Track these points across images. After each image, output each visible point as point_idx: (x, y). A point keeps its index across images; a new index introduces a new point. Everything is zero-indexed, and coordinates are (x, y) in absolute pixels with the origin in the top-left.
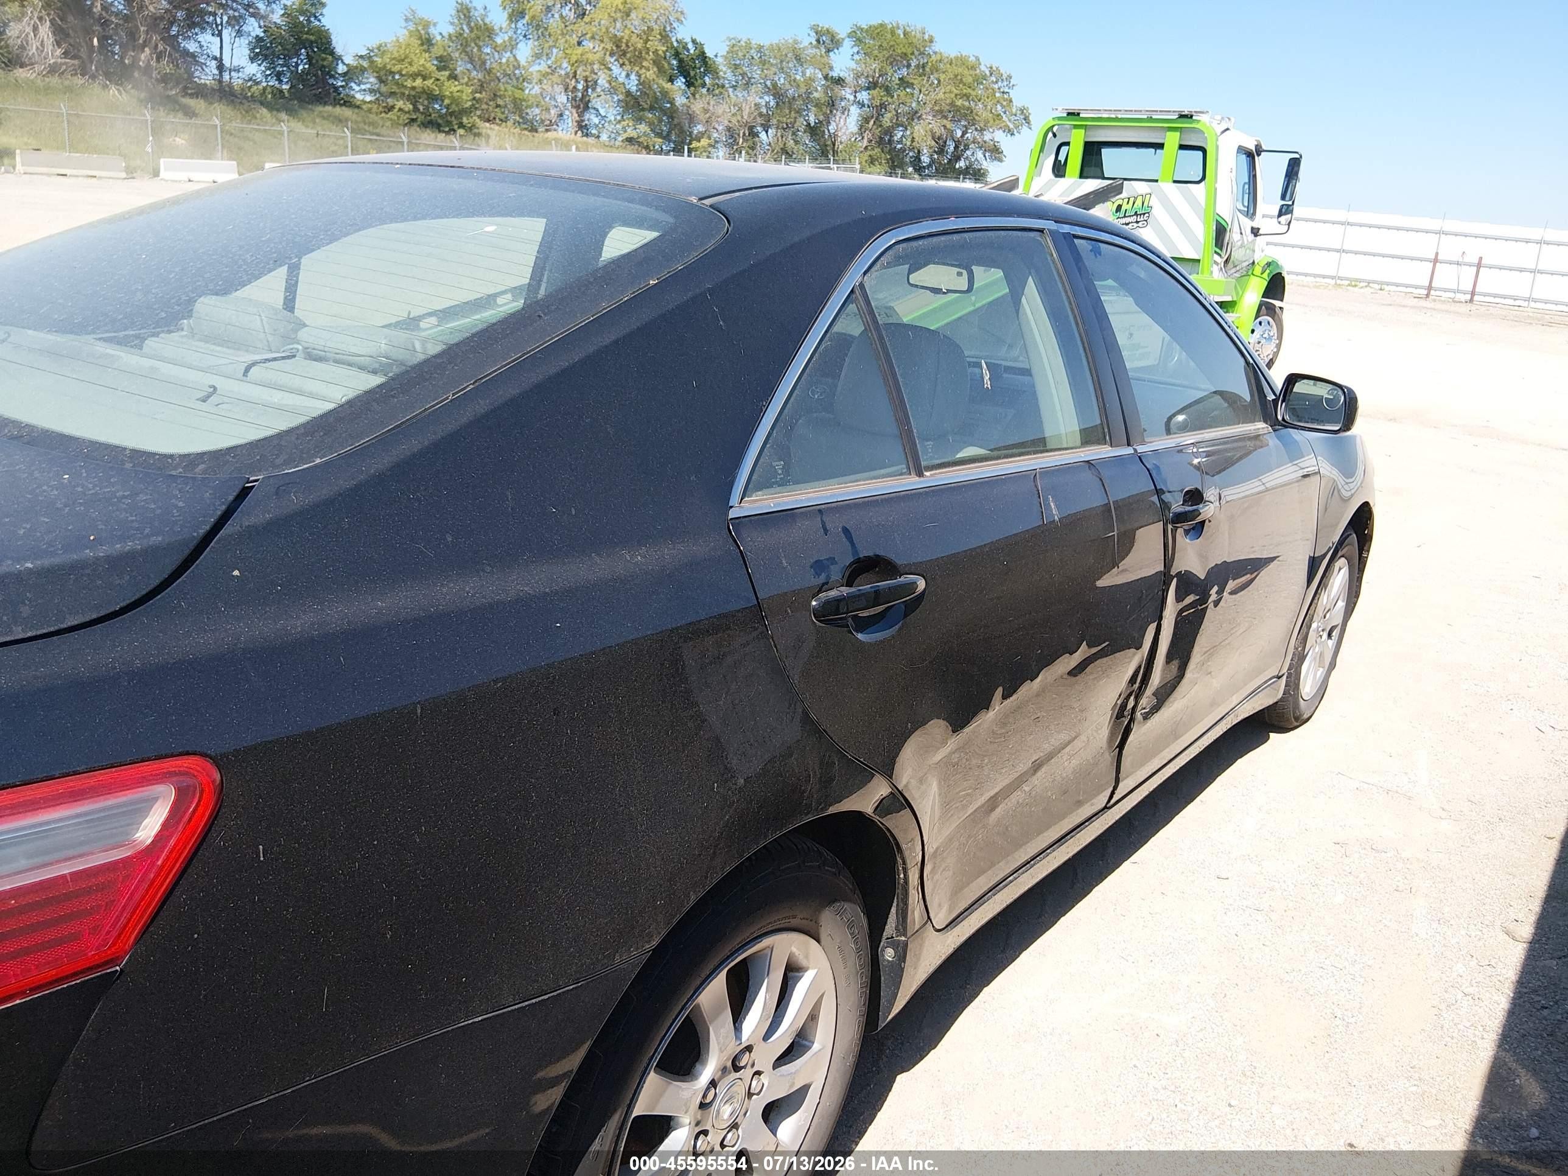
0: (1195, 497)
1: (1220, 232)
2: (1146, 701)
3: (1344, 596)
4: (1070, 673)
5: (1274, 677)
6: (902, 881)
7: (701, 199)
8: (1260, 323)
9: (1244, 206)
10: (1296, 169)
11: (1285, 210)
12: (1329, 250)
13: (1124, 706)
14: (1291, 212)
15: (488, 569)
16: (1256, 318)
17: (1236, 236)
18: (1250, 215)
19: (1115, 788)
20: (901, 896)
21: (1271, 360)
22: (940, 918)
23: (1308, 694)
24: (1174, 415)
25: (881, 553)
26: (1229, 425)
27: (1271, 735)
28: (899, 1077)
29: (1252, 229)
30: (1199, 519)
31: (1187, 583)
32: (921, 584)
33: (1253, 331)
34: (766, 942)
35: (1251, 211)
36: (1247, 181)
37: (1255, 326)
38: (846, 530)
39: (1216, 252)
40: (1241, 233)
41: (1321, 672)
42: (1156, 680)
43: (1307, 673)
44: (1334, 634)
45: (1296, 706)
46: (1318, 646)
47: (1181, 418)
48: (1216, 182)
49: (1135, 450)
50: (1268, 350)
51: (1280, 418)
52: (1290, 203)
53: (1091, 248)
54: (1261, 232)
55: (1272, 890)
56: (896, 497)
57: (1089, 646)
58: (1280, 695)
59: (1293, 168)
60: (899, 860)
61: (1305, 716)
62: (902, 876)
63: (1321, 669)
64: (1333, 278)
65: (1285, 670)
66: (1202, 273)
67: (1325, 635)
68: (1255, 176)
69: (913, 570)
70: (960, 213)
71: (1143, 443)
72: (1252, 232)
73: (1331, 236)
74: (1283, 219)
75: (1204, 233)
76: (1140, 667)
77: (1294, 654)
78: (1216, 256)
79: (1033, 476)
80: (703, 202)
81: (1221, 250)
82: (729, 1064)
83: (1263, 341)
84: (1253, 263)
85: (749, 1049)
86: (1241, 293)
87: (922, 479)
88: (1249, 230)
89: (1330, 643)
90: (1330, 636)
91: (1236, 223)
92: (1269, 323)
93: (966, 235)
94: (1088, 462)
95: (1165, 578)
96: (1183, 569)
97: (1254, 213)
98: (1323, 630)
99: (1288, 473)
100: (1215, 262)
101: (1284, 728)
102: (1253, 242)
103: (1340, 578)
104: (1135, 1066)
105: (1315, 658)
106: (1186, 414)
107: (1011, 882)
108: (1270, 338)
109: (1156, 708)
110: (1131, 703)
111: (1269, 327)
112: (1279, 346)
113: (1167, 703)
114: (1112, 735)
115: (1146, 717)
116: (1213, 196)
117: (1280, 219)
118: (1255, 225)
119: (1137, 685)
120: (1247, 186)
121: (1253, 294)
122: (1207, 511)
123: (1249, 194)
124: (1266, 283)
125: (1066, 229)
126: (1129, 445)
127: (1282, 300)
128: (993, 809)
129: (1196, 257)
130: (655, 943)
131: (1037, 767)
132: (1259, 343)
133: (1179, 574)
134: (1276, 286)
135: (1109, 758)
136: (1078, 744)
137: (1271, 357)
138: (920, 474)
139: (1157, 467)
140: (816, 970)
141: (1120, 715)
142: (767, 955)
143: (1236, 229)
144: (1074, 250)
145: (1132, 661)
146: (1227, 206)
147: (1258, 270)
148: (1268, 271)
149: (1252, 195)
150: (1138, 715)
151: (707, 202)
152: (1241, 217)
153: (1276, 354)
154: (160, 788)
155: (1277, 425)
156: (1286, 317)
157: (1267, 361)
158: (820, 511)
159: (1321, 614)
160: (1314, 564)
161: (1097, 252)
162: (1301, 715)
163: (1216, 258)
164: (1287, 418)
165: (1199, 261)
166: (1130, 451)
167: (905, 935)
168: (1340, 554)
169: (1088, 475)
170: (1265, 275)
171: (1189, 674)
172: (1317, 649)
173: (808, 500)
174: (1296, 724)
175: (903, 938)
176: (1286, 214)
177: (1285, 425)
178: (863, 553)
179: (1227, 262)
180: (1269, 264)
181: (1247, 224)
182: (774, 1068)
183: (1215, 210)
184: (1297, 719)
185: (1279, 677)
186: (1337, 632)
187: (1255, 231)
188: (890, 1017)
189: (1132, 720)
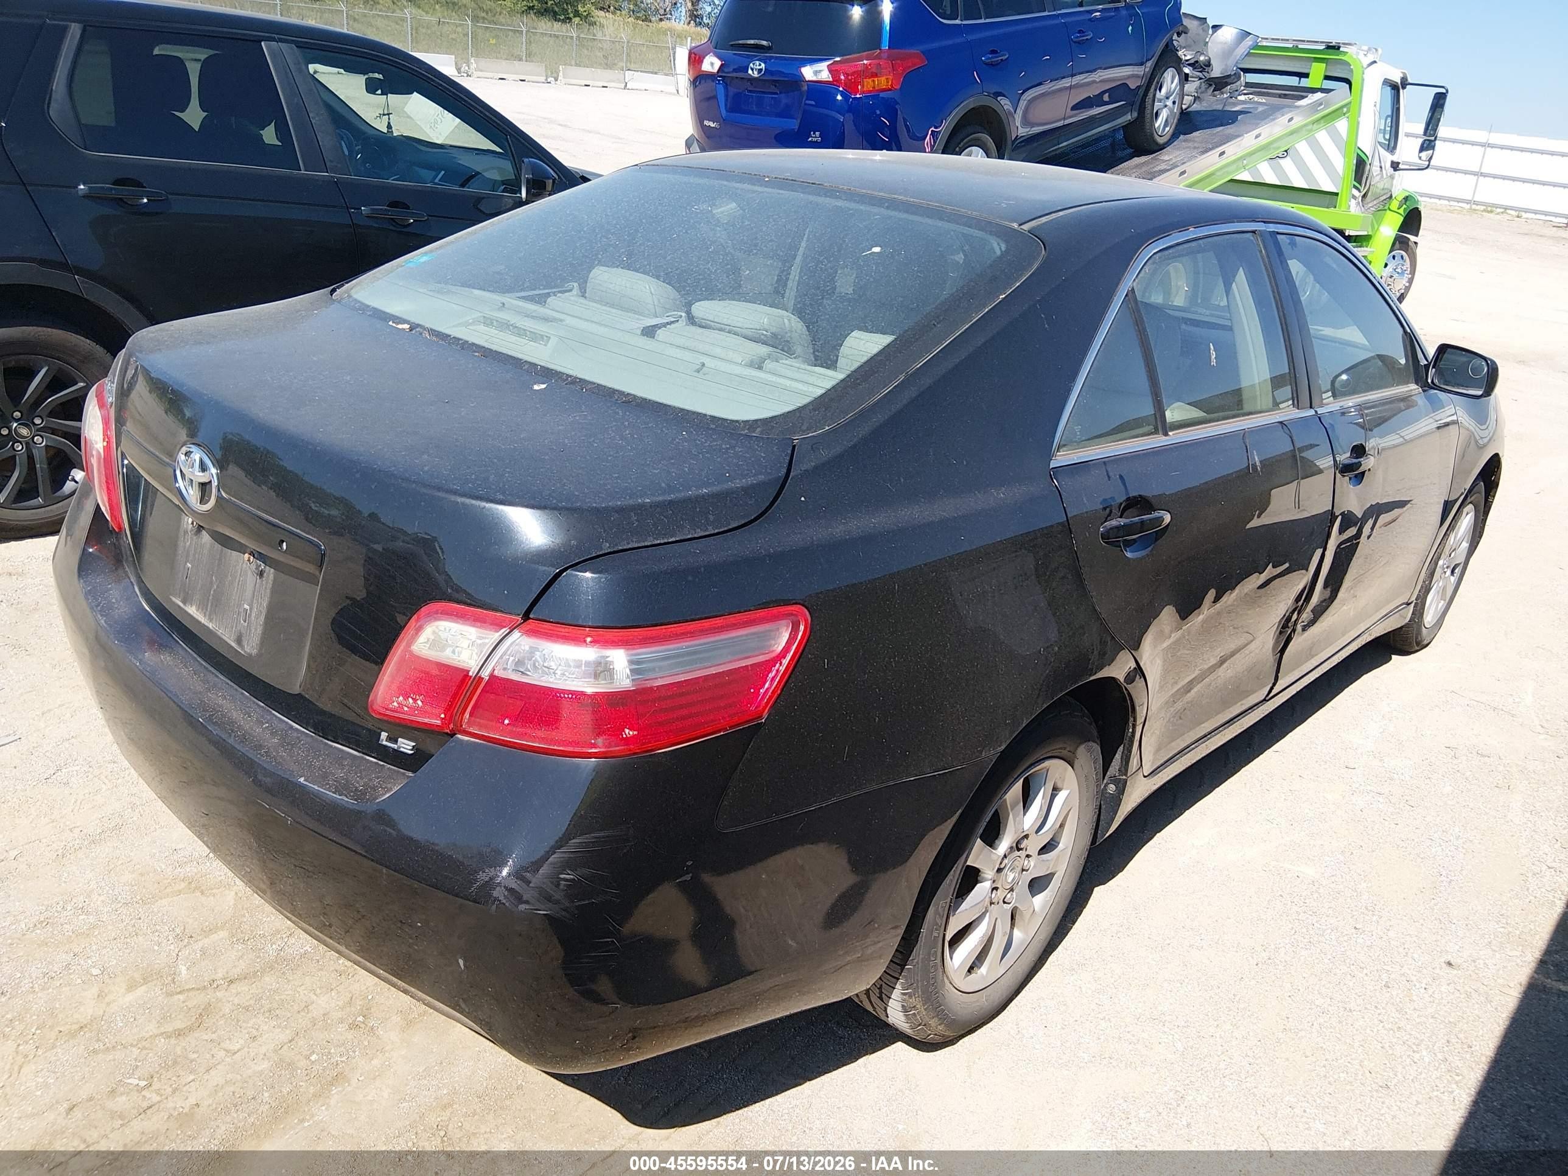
0: (1359, 451)
1: (1360, 166)
2: (1306, 615)
3: (1469, 537)
4: (1258, 588)
5: (1404, 604)
6: (1129, 734)
7: (1020, 225)
8: (1394, 257)
9: (1385, 139)
10: (1441, 102)
11: (1428, 145)
12: (1466, 172)
13: (1289, 619)
14: (1433, 148)
15: (923, 500)
16: (1391, 252)
17: (1375, 170)
18: (1391, 148)
19: (1274, 684)
20: (1127, 745)
21: (1402, 294)
22: (1147, 769)
23: (1429, 622)
24: (1340, 375)
25: (1142, 493)
26: (1386, 387)
27: (1393, 656)
28: (1096, 889)
29: (1393, 163)
30: (1361, 469)
31: (1349, 520)
32: (1167, 518)
33: (1386, 265)
34: (1047, 763)
35: (1391, 146)
36: (1390, 113)
37: (1388, 259)
38: (1121, 477)
39: (1355, 187)
40: (1381, 167)
41: (1442, 604)
42: (1315, 599)
43: (1431, 604)
44: (1456, 571)
45: (1419, 632)
46: (1443, 581)
47: (1344, 377)
48: (1359, 116)
49: (1316, 412)
50: (1400, 284)
51: (1429, 381)
52: (1433, 138)
53: (1288, 241)
54: (1401, 166)
55: (1392, 779)
56: (1152, 452)
57: (1274, 567)
58: (1408, 619)
59: (1439, 102)
60: (1131, 719)
61: (1425, 642)
62: (1131, 730)
63: (1442, 602)
64: (1468, 202)
65: (1413, 599)
66: (1340, 205)
67: (1449, 572)
68: (1398, 109)
69: (1163, 507)
70: (1198, 223)
71: (1322, 405)
72: (1392, 166)
73: (1470, 158)
74: (1424, 155)
75: (1343, 165)
76: (1305, 588)
77: (1422, 587)
78: (1354, 190)
79: (1244, 434)
80: (1022, 227)
81: (1360, 185)
82: (1014, 845)
83: (1396, 276)
84: (1391, 197)
85: (1026, 836)
86: (1376, 227)
87: (1167, 438)
88: (1389, 164)
89: (1452, 579)
90: (1453, 572)
91: (1377, 155)
92: (1402, 257)
93: (1200, 242)
94: (1281, 423)
95: (1331, 516)
96: (1345, 509)
97: (1395, 147)
98: (1447, 567)
99: (1426, 424)
100: (1354, 197)
101: (1405, 651)
102: (1392, 177)
103: (1467, 521)
104: (1281, 896)
105: (1438, 592)
106: (1348, 375)
107: (1193, 749)
108: (1402, 273)
109: (1312, 622)
110: (1295, 616)
111: (1401, 262)
112: (1411, 281)
113: (1321, 619)
114: (1277, 642)
115: (1304, 629)
116: (1355, 129)
117: (1421, 155)
118: (1395, 158)
119: (1300, 603)
120: (1389, 120)
121: (1389, 227)
122: (1368, 463)
123: (1391, 127)
124: (1402, 219)
125: (1272, 228)
126: (1311, 407)
127: (1417, 235)
128: (1189, 691)
129: (1335, 191)
130: (1003, 747)
131: (1222, 661)
132: (1391, 277)
133: (1343, 514)
134: (1412, 221)
135: (1270, 659)
136: (1252, 646)
137: (1403, 291)
138: (1166, 434)
139: (1332, 426)
140: (1068, 791)
141: (1285, 626)
142: (1043, 773)
143: (1376, 163)
144: (1277, 244)
145: (1300, 581)
146: (1367, 141)
147: (1394, 205)
148: (1404, 206)
149: (1393, 129)
150: (1299, 627)
151: (1026, 227)
152: (1382, 151)
153: (1407, 289)
154: (784, 622)
155: (1426, 386)
156: (1420, 252)
157: (1398, 295)
158: (1104, 463)
159: (1448, 554)
160: (1447, 506)
161: (1293, 244)
162: (1422, 641)
163: (1355, 192)
164: (1436, 381)
165: (1337, 194)
166: (1312, 412)
167: (1126, 775)
168: (1469, 500)
169: (1280, 433)
170: (1401, 211)
171: (1341, 595)
172: (1441, 584)
173: (1097, 454)
174: (1417, 648)
175: (1124, 777)
176: (1427, 149)
177: (1434, 386)
178: (1133, 494)
179: (1364, 196)
180: (1406, 199)
181: (1388, 158)
182: (1039, 854)
183: (1356, 143)
184: (1418, 644)
185: (1408, 604)
186: (1460, 570)
187: (1395, 165)
188: (1107, 835)
189: (1294, 630)
